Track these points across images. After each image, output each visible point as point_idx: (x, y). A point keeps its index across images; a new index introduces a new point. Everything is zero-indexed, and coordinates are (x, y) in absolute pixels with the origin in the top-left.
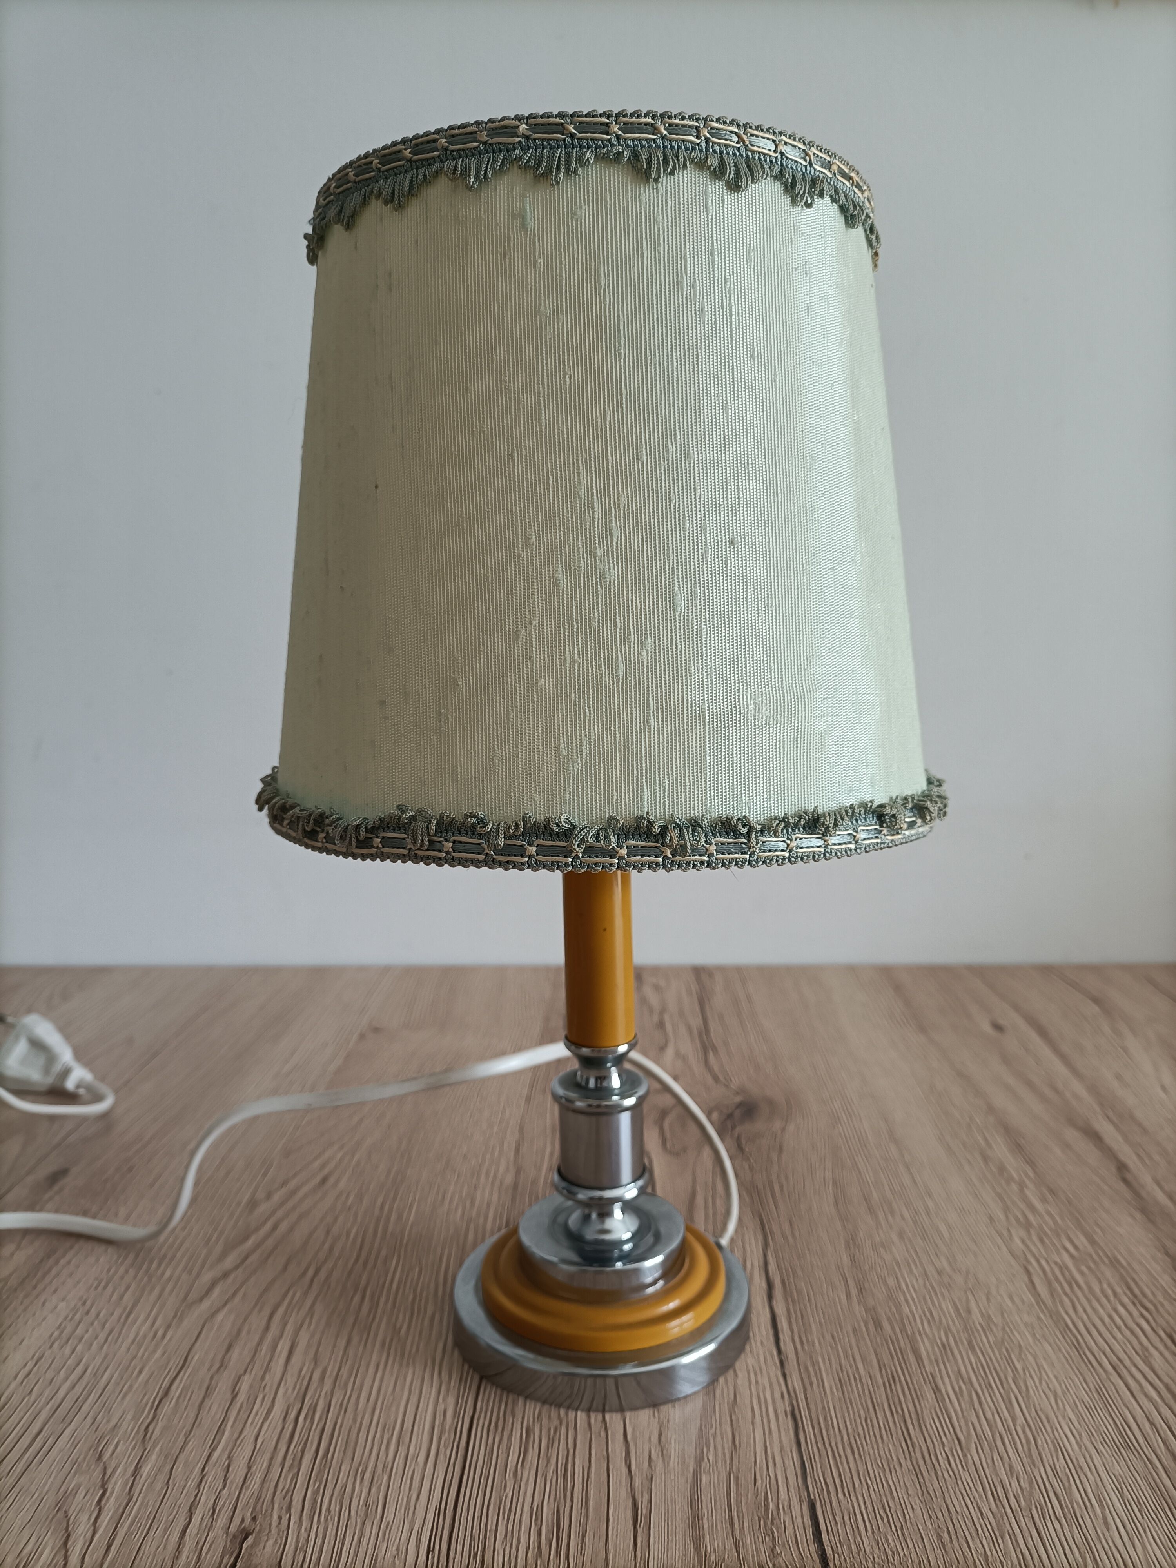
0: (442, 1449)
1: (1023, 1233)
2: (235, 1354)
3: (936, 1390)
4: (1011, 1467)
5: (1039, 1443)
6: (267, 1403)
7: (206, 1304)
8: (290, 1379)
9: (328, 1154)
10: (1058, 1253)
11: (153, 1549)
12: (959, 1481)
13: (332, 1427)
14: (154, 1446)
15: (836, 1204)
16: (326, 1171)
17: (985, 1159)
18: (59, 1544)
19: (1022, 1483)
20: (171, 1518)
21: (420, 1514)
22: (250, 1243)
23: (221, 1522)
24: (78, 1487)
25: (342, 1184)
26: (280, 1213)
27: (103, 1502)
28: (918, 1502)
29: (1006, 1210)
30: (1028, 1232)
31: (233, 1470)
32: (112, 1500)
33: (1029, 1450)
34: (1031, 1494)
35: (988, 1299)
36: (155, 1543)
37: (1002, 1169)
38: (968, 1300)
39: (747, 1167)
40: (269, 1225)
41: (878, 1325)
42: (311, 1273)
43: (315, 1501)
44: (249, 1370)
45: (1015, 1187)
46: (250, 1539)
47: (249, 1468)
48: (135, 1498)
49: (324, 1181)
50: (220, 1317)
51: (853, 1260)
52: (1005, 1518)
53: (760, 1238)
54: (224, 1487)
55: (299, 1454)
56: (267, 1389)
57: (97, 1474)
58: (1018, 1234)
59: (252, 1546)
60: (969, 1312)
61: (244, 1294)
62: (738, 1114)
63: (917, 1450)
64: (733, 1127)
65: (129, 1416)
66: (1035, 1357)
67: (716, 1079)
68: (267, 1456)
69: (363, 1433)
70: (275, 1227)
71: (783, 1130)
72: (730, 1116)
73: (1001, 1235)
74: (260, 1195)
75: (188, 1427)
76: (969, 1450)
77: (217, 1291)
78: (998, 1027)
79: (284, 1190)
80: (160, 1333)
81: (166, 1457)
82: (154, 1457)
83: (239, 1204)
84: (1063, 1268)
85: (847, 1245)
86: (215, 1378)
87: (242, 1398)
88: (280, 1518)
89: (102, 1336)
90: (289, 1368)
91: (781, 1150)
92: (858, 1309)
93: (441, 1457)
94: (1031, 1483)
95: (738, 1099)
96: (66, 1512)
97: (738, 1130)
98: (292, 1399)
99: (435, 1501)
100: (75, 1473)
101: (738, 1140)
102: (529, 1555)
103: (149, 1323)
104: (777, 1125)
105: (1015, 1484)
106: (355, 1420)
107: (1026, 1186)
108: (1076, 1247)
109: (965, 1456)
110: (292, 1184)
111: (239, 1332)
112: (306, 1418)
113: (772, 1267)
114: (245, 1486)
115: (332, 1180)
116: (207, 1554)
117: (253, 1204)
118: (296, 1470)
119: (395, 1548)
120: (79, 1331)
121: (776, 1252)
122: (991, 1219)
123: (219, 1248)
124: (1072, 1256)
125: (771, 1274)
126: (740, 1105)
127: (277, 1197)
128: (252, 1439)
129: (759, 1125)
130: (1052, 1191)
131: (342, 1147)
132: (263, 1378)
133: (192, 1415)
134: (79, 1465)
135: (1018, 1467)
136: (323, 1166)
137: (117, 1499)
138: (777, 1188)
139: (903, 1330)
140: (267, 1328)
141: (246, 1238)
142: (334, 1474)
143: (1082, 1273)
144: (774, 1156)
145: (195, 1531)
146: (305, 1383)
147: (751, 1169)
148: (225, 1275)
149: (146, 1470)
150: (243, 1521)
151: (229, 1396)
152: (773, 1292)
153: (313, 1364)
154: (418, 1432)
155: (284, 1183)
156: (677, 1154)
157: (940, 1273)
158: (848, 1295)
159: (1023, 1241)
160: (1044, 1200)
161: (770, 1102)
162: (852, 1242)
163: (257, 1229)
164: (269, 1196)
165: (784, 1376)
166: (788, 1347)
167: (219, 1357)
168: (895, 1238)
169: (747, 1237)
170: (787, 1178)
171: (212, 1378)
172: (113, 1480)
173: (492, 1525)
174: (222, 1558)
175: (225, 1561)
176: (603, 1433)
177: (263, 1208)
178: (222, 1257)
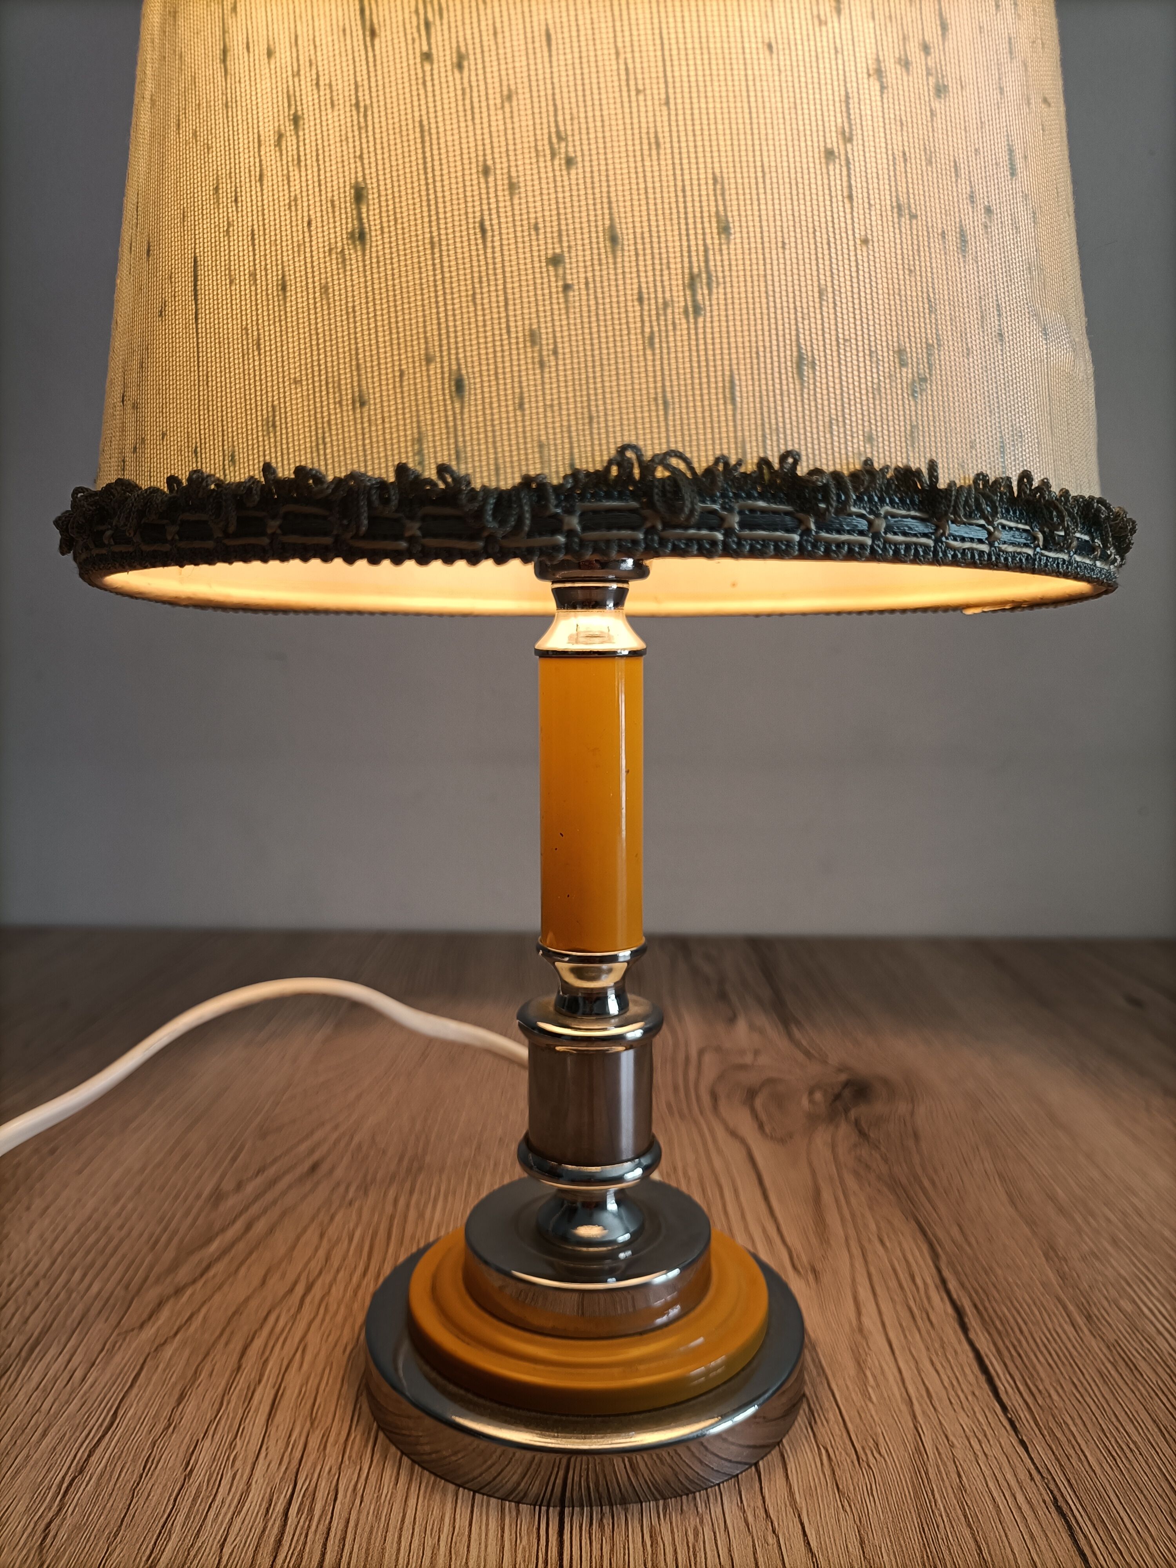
2: (190, 1407)
6: (240, 1485)
7: (149, 1332)
8: (274, 1449)
9: (318, 1135)
15: (1013, 1203)
16: (316, 1156)
22: (214, 1246)
25: (339, 1173)
26: (255, 1209)
39: (878, 1156)
40: (239, 1225)
42: (300, 1289)
44: (211, 1432)
49: (314, 1168)
50: (168, 1351)
51: (1062, 1276)
53: (925, 1248)
56: (238, 1463)
61: (205, 1319)
62: (847, 1093)
64: (846, 1111)
67: (807, 1054)
69: (393, 1536)
70: (248, 1227)
71: (912, 1114)
72: (837, 1097)
74: (228, 1185)
77: (165, 1313)
79: (259, 1180)
80: (78, 1375)
83: (198, 1196)
86: (160, 1444)
87: (200, 1475)
90: (272, 1430)
91: (916, 1136)
95: (843, 1077)
97: (853, 1114)
98: (278, 1480)
101: (857, 1123)
103: (62, 1359)
104: (902, 1107)
106: (378, 1517)
110: (271, 1172)
111: (196, 1373)
113: (952, 1285)
115: (324, 1168)
117: (217, 1196)
121: (951, 1264)
123: (169, 1255)
125: (955, 1296)
126: (847, 1084)
127: (250, 1189)
129: (879, 1107)
131: (336, 1127)
132: (232, 1446)
133: (121, 1505)
136: (312, 1151)
141: (209, 1241)
144: (911, 1143)
146: (297, 1455)
147: (884, 1158)
148: (178, 1291)
151: (179, 1473)
152: (966, 1320)
153: (308, 1424)
154: (480, 1535)
155: (261, 1171)
156: (782, 1141)
161: (886, 1082)
162: (1051, 1251)
163: (223, 1230)
164: (239, 1186)
165: (1022, 1443)
166: (1013, 1400)
167: (166, 1413)
169: (905, 1246)
170: (935, 1170)
176: (771, 1540)
177: (231, 1202)
178: (174, 1266)
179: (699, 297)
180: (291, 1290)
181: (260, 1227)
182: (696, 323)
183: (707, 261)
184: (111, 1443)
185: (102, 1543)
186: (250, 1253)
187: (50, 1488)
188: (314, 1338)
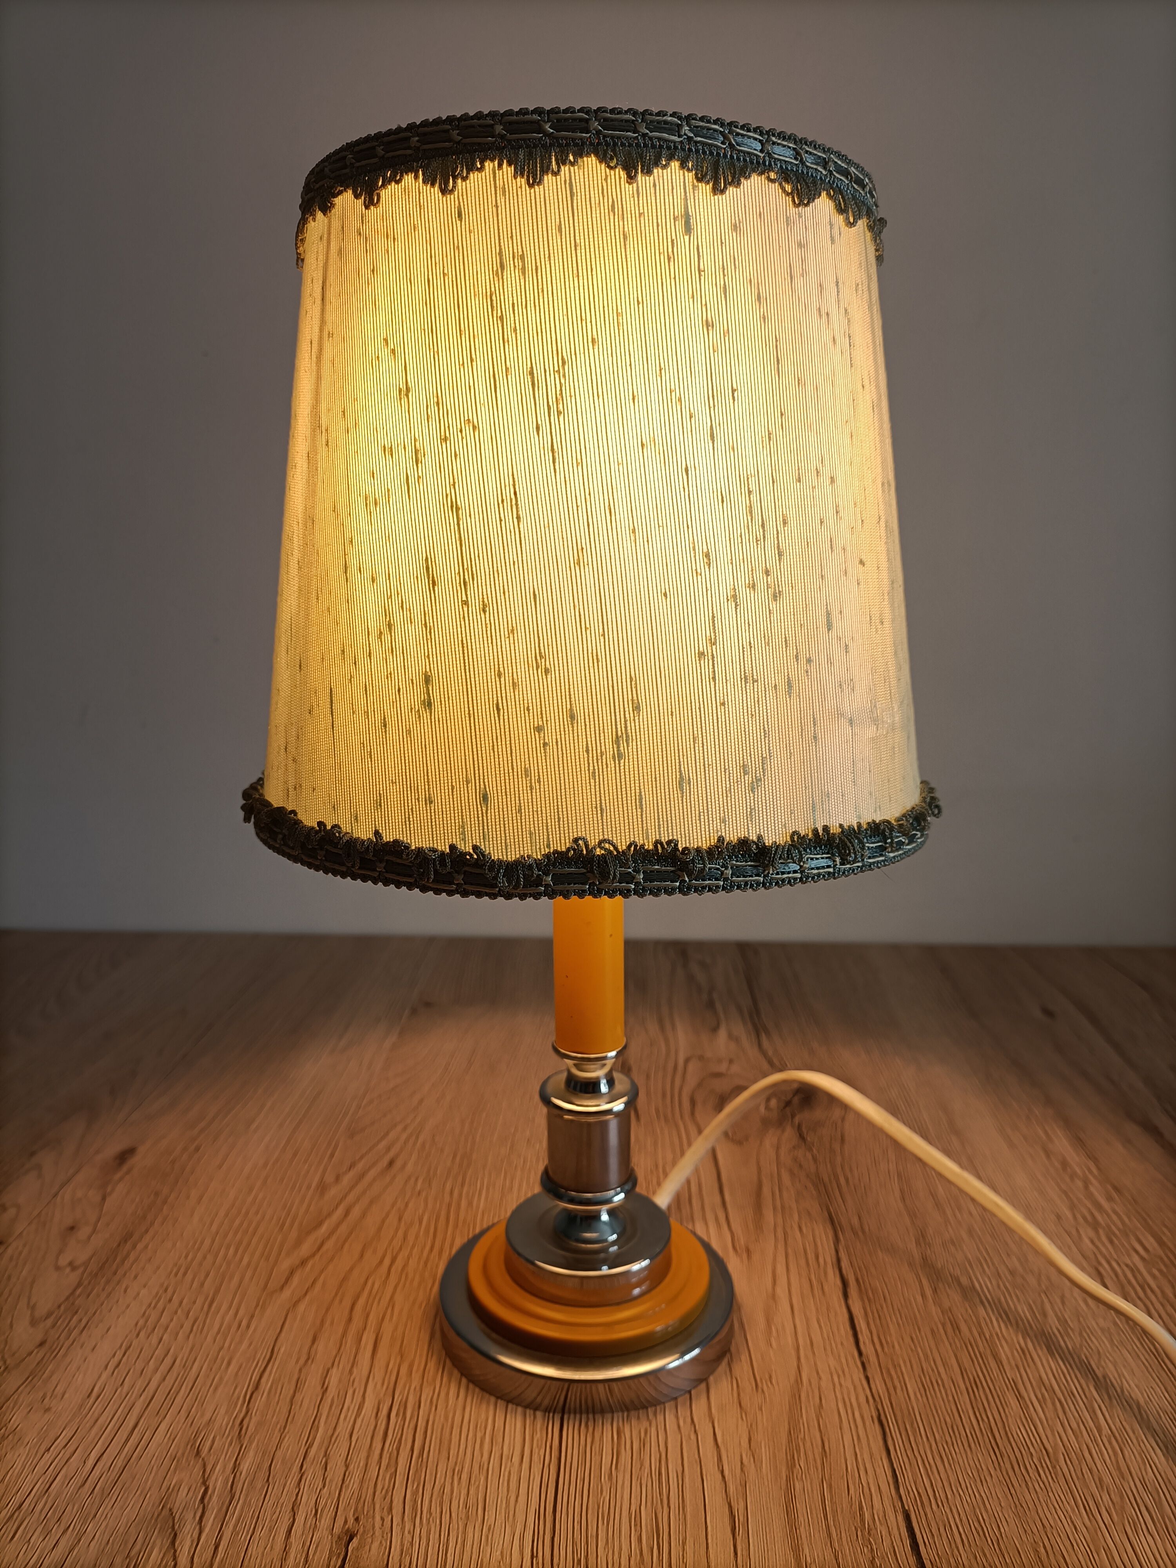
0: (536, 1450)
1: (1092, 1234)
2: (320, 1346)
3: (1019, 1397)
4: (1101, 1480)
5: (1126, 1453)
6: (358, 1396)
7: (287, 1293)
8: (378, 1374)
9: (393, 1135)
10: (1129, 1255)
11: (260, 1550)
12: (1051, 1494)
13: (424, 1424)
14: (250, 1442)
15: (903, 1199)
16: (391, 1154)
17: (1048, 1154)
18: (167, 1544)
19: (1113, 1496)
20: (275, 1517)
21: (520, 1517)
22: (324, 1229)
23: (325, 1522)
24: (179, 1484)
25: (410, 1167)
26: (351, 1198)
27: (206, 1501)
28: (1012, 1515)
29: (1072, 1207)
30: (1097, 1232)
31: (331, 1469)
32: (215, 1498)
33: (1117, 1462)
34: (1123, 1508)
35: (1063, 1303)
36: (262, 1543)
37: (1065, 1164)
38: (1042, 1302)
39: (810, 1157)
40: (340, 1211)
41: (956, 1328)
42: (387, 1261)
43: (415, 1502)
44: (336, 1363)
45: (1080, 1184)
46: (355, 1541)
47: (347, 1467)
48: (237, 1497)
49: (392, 1162)
50: (301, 1307)
51: (924, 1256)
52: (1099, 1533)
53: (828, 1235)
54: (324, 1487)
55: (395, 1452)
56: (356, 1384)
57: (197, 1470)
58: (1087, 1233)
59: (357, 1549)
60: (1045, 1315)
61: (324, 1284)
62: (796, 1100)
63: (1006, 1459)
64: (793, 1116)
65: (223, 1411)
66: (1115, 1365)
67: (771, 1063)
68: (363, 1455)
69: (456, 1431)
70: (347, 1213)
71: (843, 1119)
72: (788, 1103)
73: (1069, 1234)
74: (329, 1178)
75: (282, 1423)
76: (1057, 1461)
77: (296, 1280)
78: (1049, 1013)
79: (351, 1174)
80: (244, 1324)
81: (264, 1454)
82: (251, 1453)
83: (309, 1187)
84: (1134, 1270)
85: (918, 1243)
86: (304, 1371)
87: (333, 1391)
88: (383, 1519)
89: (187, 1325)
90: (376, 1362)
91: (843, 1140)
92: (934, 1310)
93: (535, 1457)
94: (1122, 1497)
96: (170, 1510)
97: (797, 1119)
98: (382, 1395)
99: (534, 1505)
100: (175, 1469)
101: (799, 1130)
102: (632, 1562)
103: (232, 1312)
104: (837, 1113)
105: (1106, 1497)
107: (1092, 1184)
108: (1146, 1249)
109: (1054, 1467)
110: (360, 1168)
111: (322, 1322)
112: (397, 1415)
113: (845, 1264)
114: (344, 1485)
115: (399, 1162)
116: (313, 1555)
117: (322, 1188)
118: (393, 1470)
119: (499, 1553)
120: (164, 1320)
121: (848, 1249)
122: (1059, 1217)
123: (294, 1234)
124: (1142, 1258)
125: (844, 1272)
126: (797, 1092)
127: (346, 1181)
128: (347, 1436)
129: (818, 1113)
130: (1116, 1189)
131: (406, 1129)
132: (351, 1372)
133: (285, 1410)
134: (178, 1461)
135: (1107, 1480)
136: (388, 1149)
137: (219, 1497)
138: (842, 1180)
139: (981, 1333)
140: (350, 1320)
141: (320, 1224)
142: (431, 1474)
143: (1154, 1277)
144: (837, 1146)
145: (300, 1532)
146: (393, 1378)
147: (815, 1159)
148: (303, 1263)
149: (245, 1466)
150: (346, 1522)
151: (318, 1391)
152: (848, 1290)
153: (399, 1358)
155: (352, 1166)
157: (1012, 1273)
158: (923, 1295)
159: (1092, 1242)
160: (1110, 1199)
162: (922, 1240)
163: (329, 1215)
164: (338, 1179)
165: (868, 1379)
166: (868, 1350)
167: (306, 1349)
168: (965, 1236)
170: (851, 1169)
171: (300, 1370)
172: (213, 1478)
173: (592, 1531)
174: (330, 1559)
175: (332, 1563)
176: (693, 1437)
177: (334, 1192)
178: (299, 1242)
179: (622, 748)
180: (381, 1262)
181: (356, 1212)
182: (619, 763)
183: (626, 727)
184: (273, 1368)
185: (277, 1434)
186: (351, 1233)
187: (238, 1398)
188: (399, 1298)
